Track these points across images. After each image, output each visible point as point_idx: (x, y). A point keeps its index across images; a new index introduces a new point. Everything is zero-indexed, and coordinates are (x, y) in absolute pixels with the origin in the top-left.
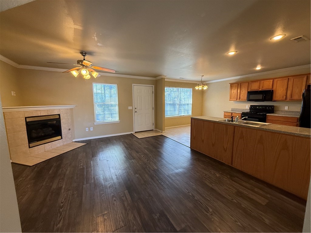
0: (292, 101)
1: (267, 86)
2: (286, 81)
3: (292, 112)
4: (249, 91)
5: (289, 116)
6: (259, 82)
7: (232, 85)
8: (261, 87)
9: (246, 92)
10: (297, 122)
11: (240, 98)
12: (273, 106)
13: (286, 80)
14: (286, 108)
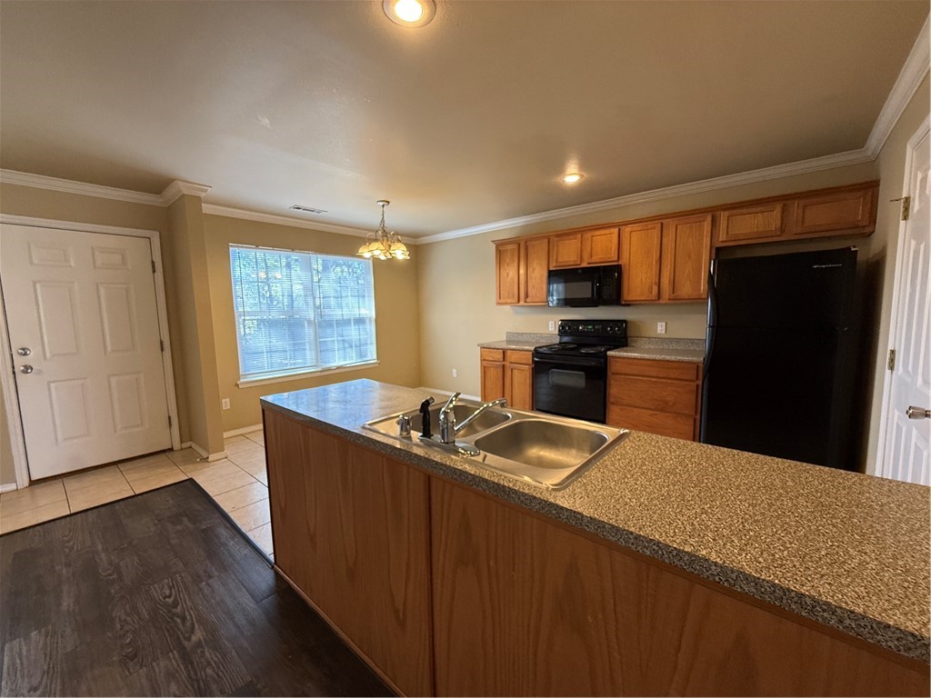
0: (676, 304)
1: (601, 250)
2: (656, 232)
3: (678, 340)
4: (551, 269)
5: (673, 358)
6: (580, 235)
7: (501, 247)
8: (586, 256)
9: (545, 274)
10: (697, 379)
11: (527, 296)
12: (625, 321)
13: (654, 228)
14: (660, 328)
